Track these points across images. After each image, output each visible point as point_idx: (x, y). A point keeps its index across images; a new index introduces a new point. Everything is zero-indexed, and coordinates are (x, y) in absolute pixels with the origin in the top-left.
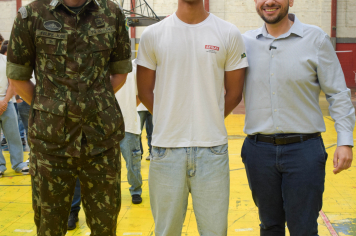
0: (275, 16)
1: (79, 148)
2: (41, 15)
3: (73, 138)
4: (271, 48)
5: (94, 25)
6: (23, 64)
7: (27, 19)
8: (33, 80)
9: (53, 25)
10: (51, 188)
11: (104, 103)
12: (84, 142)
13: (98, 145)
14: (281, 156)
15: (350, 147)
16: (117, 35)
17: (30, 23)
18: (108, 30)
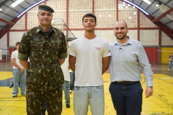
0: (122, 37)
1: (46, 87)
2: (32, 35)
3: (44, 84)
4: (120, 49)
5: (53, 39)
6: (25, 54)
7: (27, 36)
8: (29, 60)
9: (37, 39)
10: (34, 104)
11: (57, 70)
12: (49, 85)
13: (54, 86)
14: (125, 90)
15: (152, 87)
16: (62, 43)
17: (28, 38)
18: (59, 41)
